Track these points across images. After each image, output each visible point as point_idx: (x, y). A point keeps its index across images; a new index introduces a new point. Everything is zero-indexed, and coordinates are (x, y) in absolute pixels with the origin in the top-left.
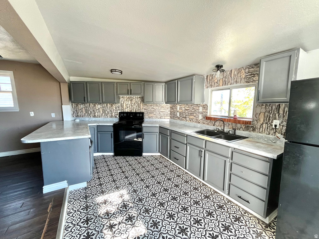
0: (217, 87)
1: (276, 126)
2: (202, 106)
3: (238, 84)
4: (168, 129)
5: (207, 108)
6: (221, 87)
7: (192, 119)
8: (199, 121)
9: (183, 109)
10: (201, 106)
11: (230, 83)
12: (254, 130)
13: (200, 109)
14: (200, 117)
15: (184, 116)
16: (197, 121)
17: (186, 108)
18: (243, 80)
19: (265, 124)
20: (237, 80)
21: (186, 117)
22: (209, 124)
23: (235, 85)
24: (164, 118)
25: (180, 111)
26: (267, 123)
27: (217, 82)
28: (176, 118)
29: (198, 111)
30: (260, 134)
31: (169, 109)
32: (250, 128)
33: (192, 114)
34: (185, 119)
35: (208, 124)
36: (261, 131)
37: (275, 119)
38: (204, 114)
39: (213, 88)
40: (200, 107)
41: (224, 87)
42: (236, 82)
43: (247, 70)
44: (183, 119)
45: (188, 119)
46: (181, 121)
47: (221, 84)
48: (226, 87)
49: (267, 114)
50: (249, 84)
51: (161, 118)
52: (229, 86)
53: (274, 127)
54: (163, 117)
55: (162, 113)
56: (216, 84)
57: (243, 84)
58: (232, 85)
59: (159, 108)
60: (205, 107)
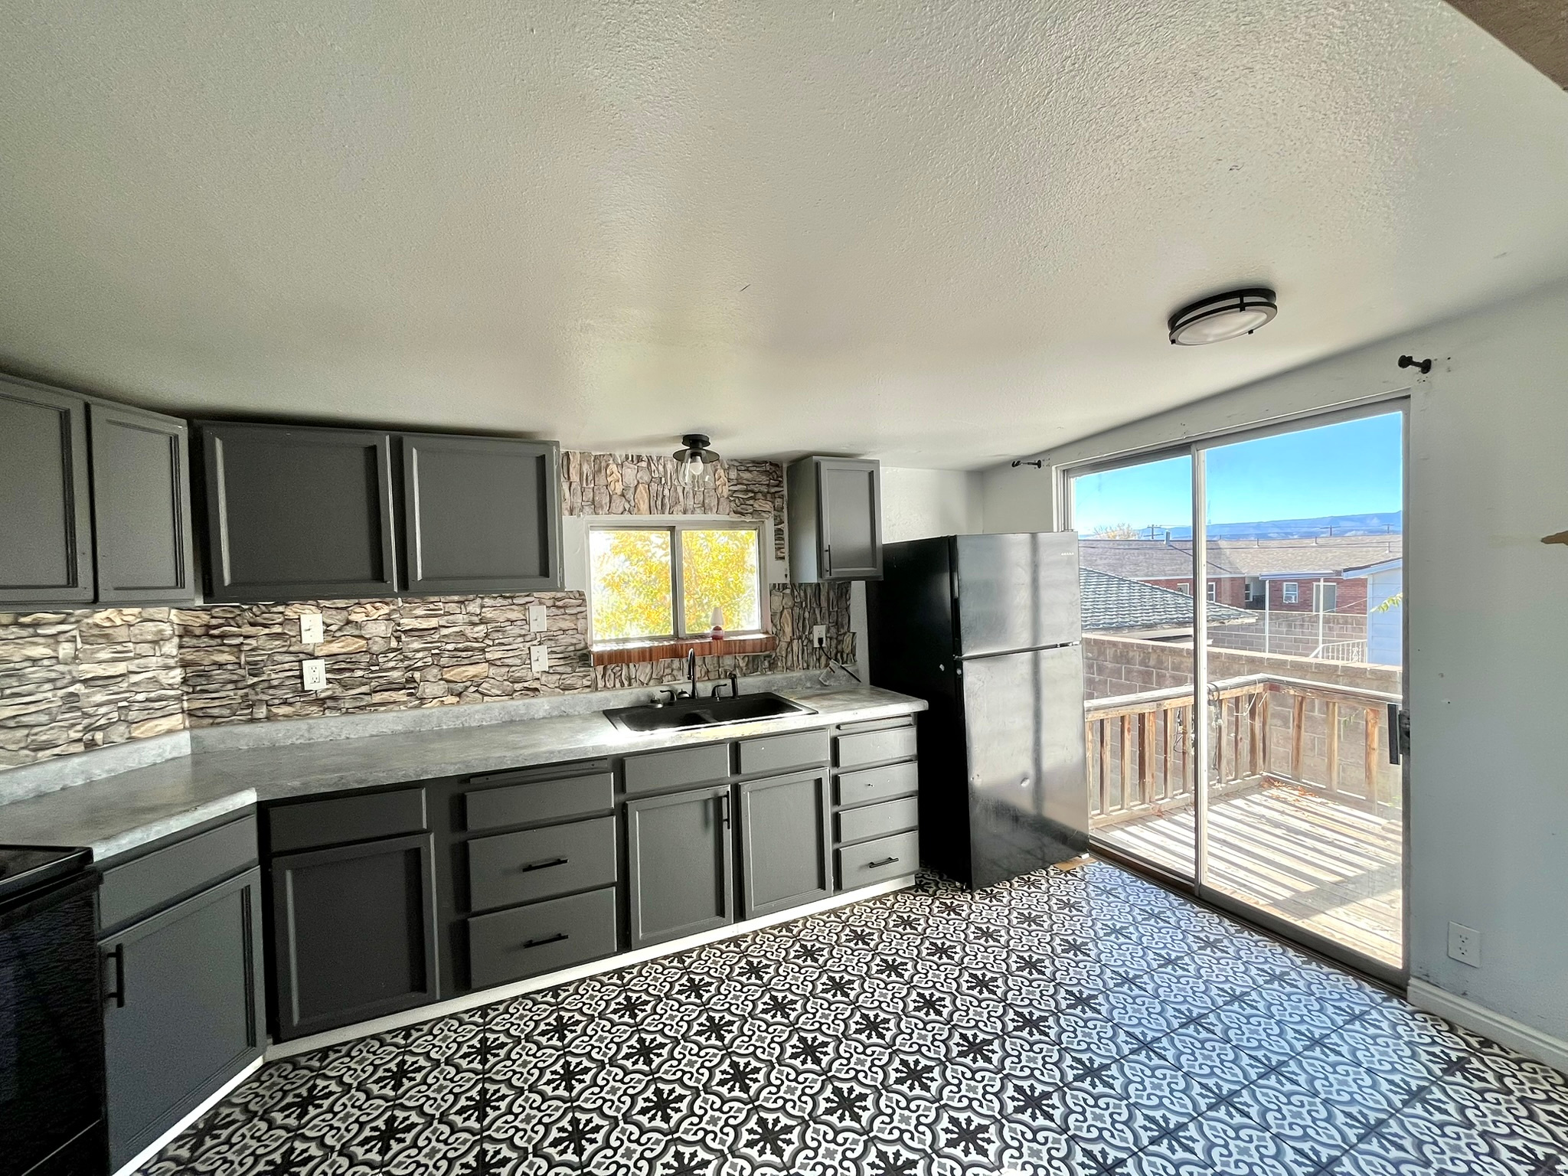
0: (627, 517)
1: (820, 641)
2: (550, 603)
3: (711, 516)
4: (415, 785)
5: (579, 609)
6: (645, 518)
7: (476, 682)
8: (536, 685)
9: (381, 629)
10: (541, 603)
11: (680, 508)
12: (772, 666)
13: (533, 616)
14: (542, 659)
15: (395, 674)
16: (518, 686)
17: (408, 623)
18: (724, 503)
19: (795, 641)
20: (706, 501)
21: (412, 680)
22: (601, 684)
23: (699, 516)
24: (131, 740)
25: (335, 648)
26: (800, 638)
27: (623, 495)
28: (285, 710)
29: (517, 631)
30: (790, 674)
31: (171, 648)
32: (762, 662)
33: (466, 653)
34: (401, 696)
35: (593, 687)
36: (789, 664)
37: (816, 623)
38: (565, 640)
39: (603, 518)
40: (531, 607)
41: (658, 518)
42: (704, 507)
43: (733, 474)
44: (377, 698)
45: (429, 690)
46: (359, 718)
47: (644, 507)
48: (666, 518)
49: (797, 610)
50: (743, 518)
51: (91, 746)
52: (677, 517)
53: (816, 645)
54: (118, 733)
55: (99, 698)
56: (619, 504)
57: (727, 518)
58: (689, 517)
59: (65, 650)
60: (564, 607)
